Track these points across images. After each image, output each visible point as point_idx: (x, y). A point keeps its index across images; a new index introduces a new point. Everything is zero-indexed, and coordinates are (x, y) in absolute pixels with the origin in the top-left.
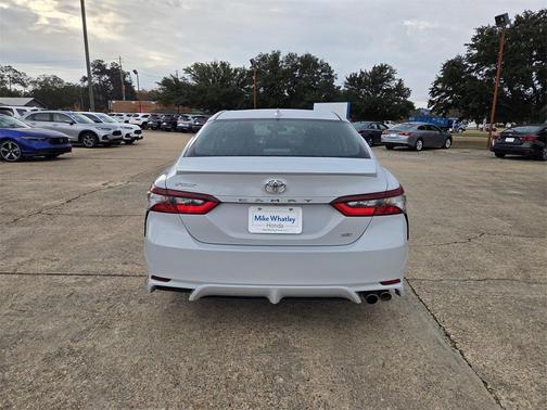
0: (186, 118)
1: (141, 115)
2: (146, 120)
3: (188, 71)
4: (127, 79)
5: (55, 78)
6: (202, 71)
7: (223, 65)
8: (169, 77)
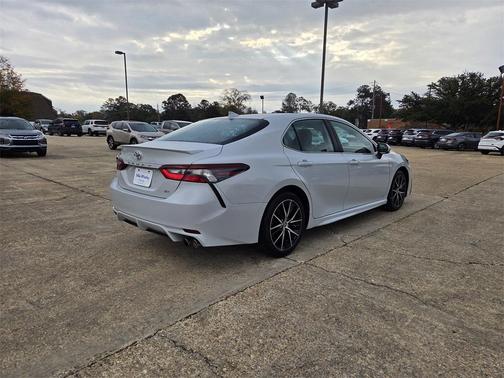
0: (411, 133)
1: (373, 130)
2: (376, 134)
3: (432, 86)
4: (387, 99)
5: (331, 104)
6: (448, 85)
7: (473, 76)
8: (409, 94)
